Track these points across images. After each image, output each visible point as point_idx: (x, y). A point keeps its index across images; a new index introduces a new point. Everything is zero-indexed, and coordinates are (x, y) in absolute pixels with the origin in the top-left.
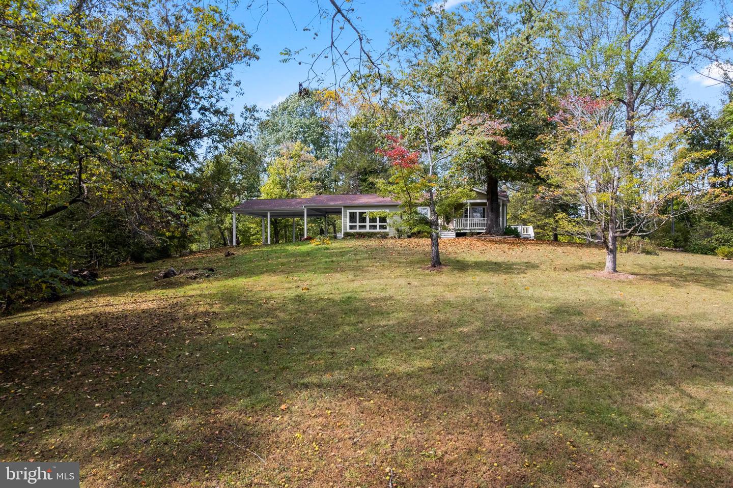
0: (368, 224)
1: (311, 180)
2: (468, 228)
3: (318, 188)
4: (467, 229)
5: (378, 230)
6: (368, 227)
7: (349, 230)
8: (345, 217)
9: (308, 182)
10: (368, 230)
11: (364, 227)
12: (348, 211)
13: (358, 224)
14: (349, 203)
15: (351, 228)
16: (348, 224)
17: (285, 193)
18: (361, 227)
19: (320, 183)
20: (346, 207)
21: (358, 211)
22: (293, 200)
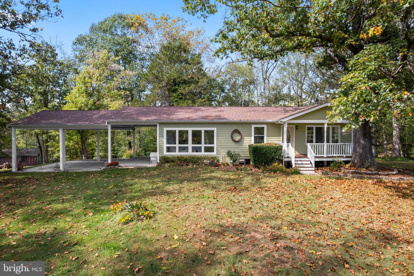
0: (190, 145)
1: (119, 89)
2: (325, 156)
3: (127, 97)
4: (323, 157)
5: (203, 153)
6: (190, 149)
7: (166, 153)
8: (162, 136)
9: (116, 91)
10: (190, 153)
11: (185, 149)
12: (165, 129)
13: (177, 145)
14: (165, 117)
15: (169, 149)
16: (165, 145)
17: (91, 101)
18: (181, 149)
19: (128, 93)
20: (164, 124)
21: (177, 129)
22: (96, 112)
